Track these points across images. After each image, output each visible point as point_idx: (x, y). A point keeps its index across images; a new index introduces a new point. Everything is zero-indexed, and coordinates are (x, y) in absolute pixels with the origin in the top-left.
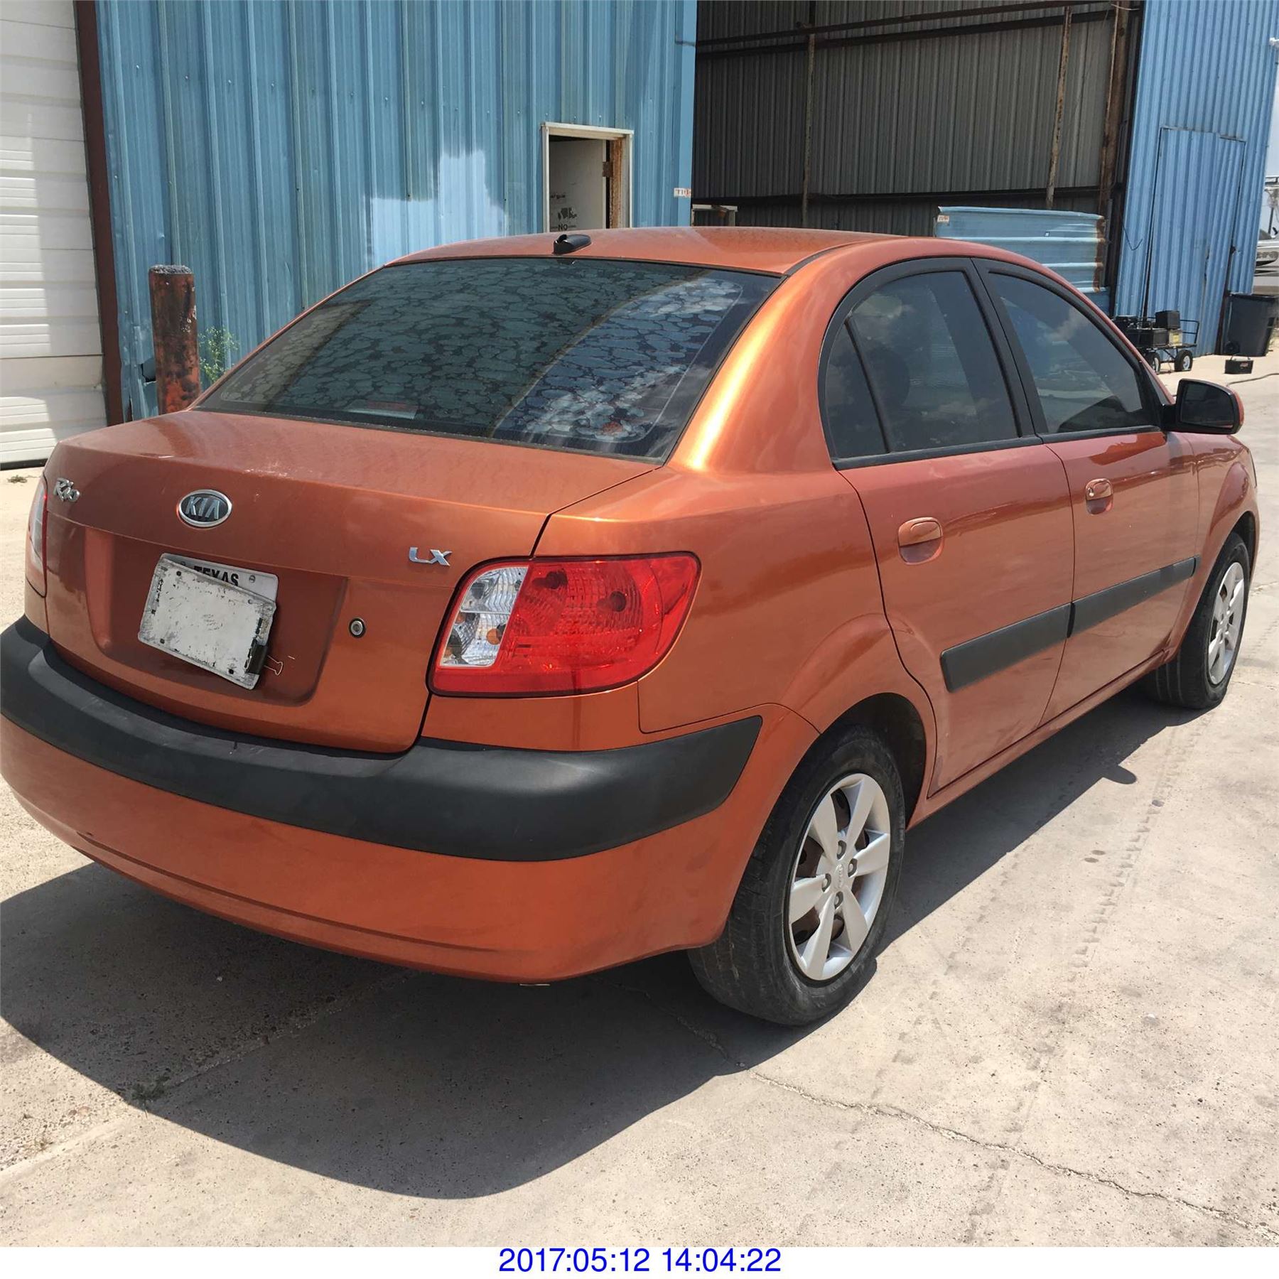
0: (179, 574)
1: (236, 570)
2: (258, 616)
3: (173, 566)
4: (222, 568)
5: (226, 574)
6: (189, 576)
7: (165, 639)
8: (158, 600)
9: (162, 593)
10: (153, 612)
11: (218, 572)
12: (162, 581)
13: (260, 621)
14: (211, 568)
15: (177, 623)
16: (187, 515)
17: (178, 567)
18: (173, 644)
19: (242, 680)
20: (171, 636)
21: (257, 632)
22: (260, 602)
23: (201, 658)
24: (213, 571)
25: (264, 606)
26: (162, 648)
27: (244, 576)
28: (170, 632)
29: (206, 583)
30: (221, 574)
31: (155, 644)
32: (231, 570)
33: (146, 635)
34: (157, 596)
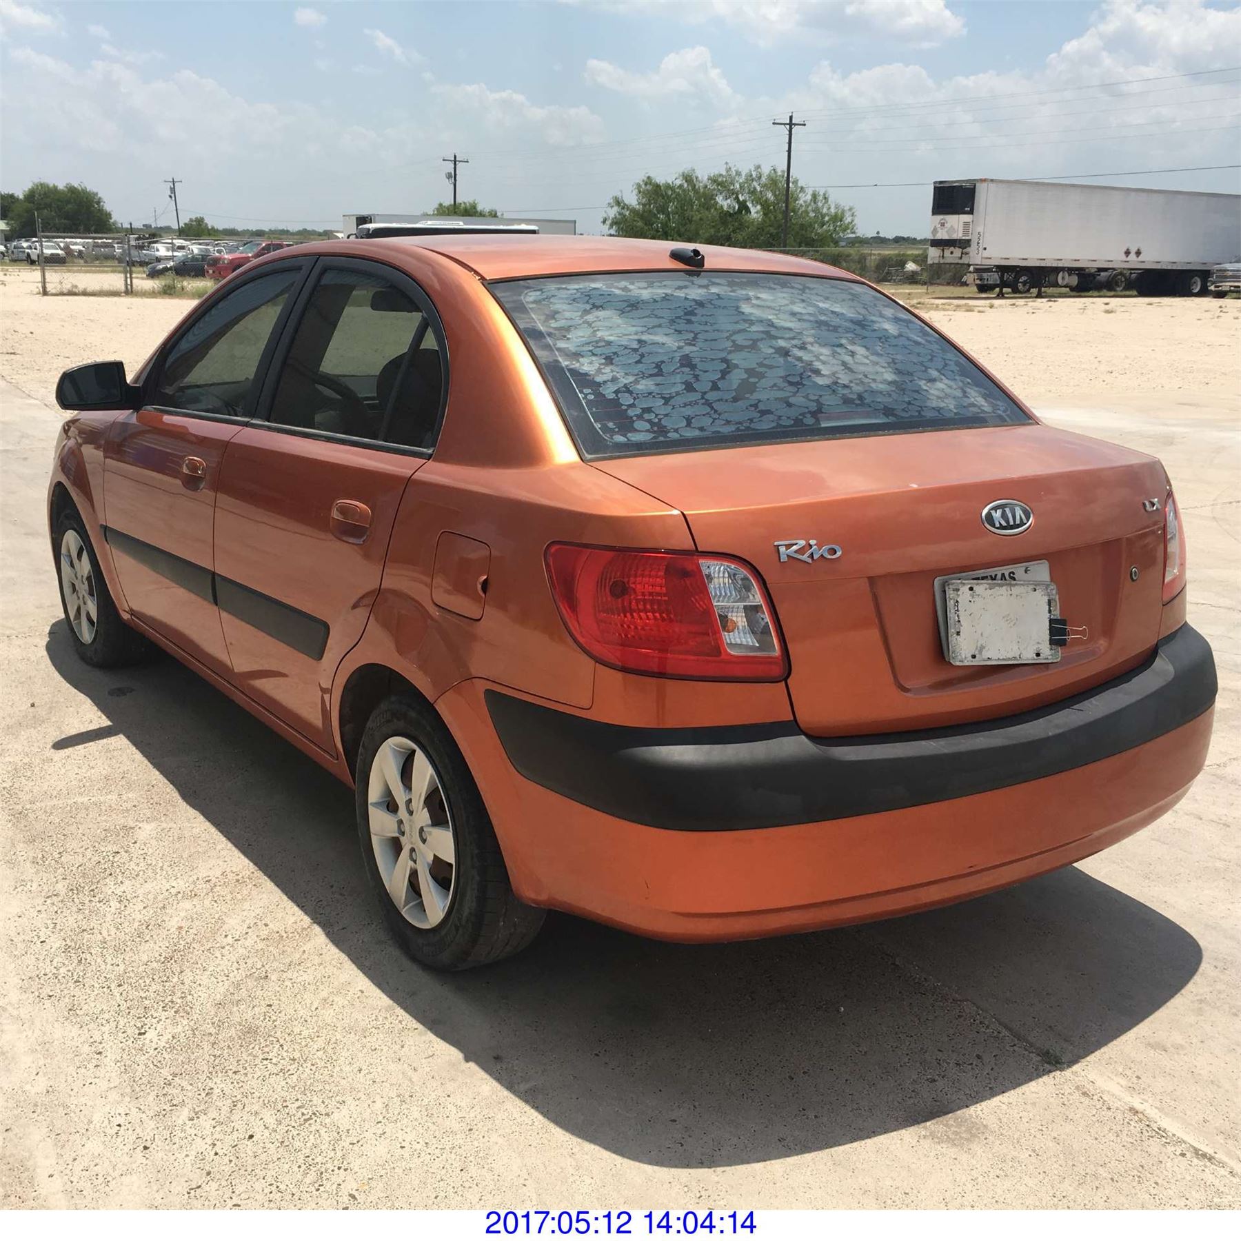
0: (971, 589)
1: (1010, 568)
2: (1046, 599)
3: (964, 584)
4: (998, 571)
5: (1003, 575)
6: (981, 588)
7: (977, 653)
8: (959, 621)
9: (960, 613)
10: (958, 633)
11: (996, 575)
12: (957, 602)
13: (1049, 603)
14: (988, 574)
15: (982, 634)
16: (997, 528)
17: (969, 584)
18: (986, 654)
19: (1050, 657)
20: (982, 648)
21: (1050, 611)
22: (1041, 587)
23: (1010, 655)
24: (991, 576)
25: (1047, 589)
26: (975, 662)
27: (1019, 570)
28: (979, 645)
29: (997, 588)
30: (999, 576)
31: (969, 662)
32: (1006, 570)
33: (959, 657)
34: (957, 618)
